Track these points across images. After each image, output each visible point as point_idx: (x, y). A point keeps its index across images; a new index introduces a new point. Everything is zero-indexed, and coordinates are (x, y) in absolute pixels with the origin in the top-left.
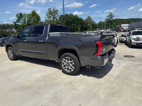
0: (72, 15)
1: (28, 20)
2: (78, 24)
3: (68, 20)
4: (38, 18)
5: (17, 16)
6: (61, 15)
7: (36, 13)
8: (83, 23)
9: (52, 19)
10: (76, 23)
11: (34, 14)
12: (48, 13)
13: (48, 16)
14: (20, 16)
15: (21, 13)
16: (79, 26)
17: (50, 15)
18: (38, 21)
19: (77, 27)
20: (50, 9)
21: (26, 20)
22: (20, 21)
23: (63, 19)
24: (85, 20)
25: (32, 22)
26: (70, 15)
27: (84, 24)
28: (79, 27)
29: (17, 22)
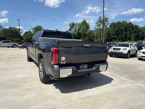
0: (126, 23)
1: (78, 29)
2: (132, 32)
3: (120, 27)
4: (87, 26)
5: (70, 25)
6: (112, 23)
7: (86, 22)
8: (139, 31)
9: (101, 28)
10: (129, 31)
11: (84, 23)
12: (98, 21)
13: (97, 24)
14: (72, 25)
15: (73, 23)
16: (133, 34)
17: (100, 24)
18: (87, 30)
19: (131, 36)
20: (100, 18)
21: (77, 28)
22: (72, 30)
23: (113, 27)
24: (142, 28)
25: (81, 31)
26: (123, 22)
27: (140, 33)
28: (133, 36)
29: (69, 30)
